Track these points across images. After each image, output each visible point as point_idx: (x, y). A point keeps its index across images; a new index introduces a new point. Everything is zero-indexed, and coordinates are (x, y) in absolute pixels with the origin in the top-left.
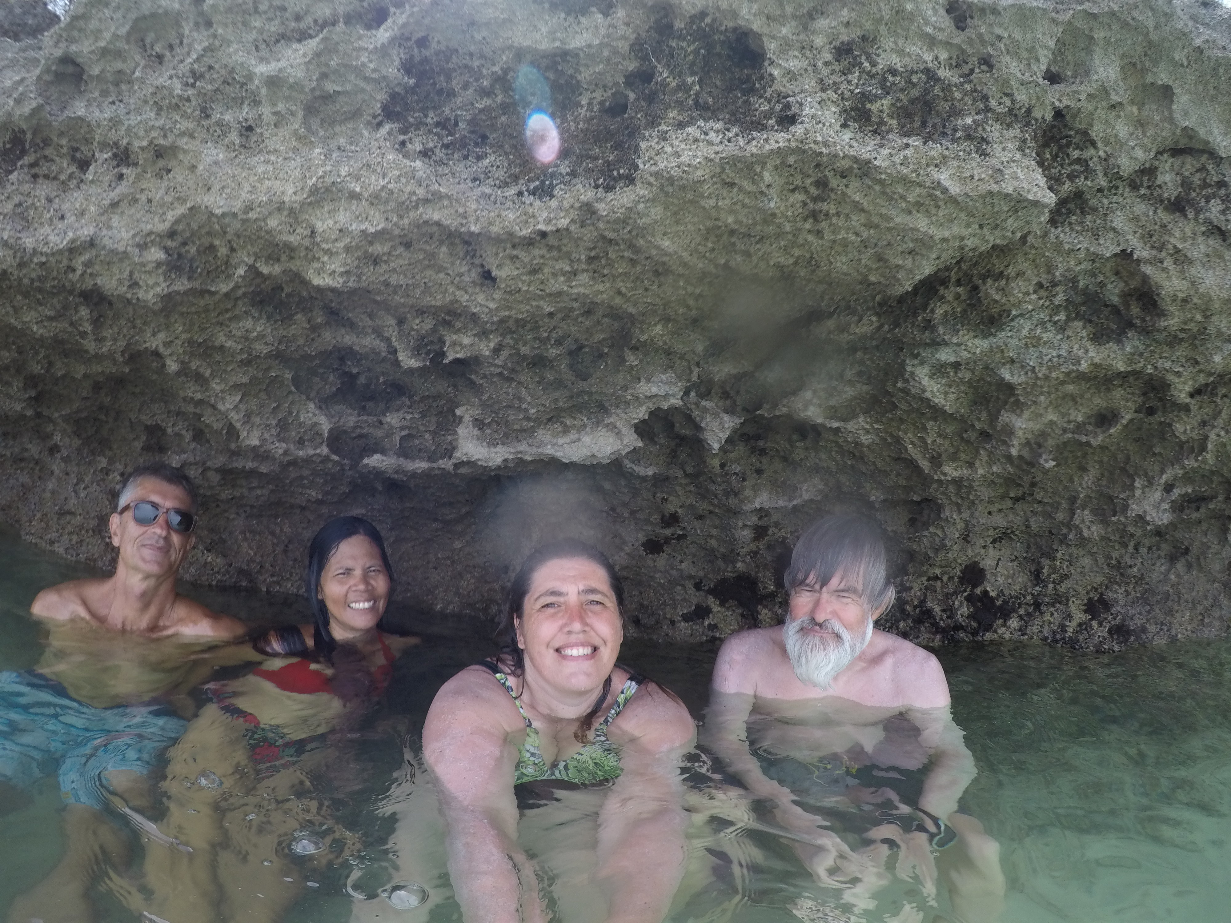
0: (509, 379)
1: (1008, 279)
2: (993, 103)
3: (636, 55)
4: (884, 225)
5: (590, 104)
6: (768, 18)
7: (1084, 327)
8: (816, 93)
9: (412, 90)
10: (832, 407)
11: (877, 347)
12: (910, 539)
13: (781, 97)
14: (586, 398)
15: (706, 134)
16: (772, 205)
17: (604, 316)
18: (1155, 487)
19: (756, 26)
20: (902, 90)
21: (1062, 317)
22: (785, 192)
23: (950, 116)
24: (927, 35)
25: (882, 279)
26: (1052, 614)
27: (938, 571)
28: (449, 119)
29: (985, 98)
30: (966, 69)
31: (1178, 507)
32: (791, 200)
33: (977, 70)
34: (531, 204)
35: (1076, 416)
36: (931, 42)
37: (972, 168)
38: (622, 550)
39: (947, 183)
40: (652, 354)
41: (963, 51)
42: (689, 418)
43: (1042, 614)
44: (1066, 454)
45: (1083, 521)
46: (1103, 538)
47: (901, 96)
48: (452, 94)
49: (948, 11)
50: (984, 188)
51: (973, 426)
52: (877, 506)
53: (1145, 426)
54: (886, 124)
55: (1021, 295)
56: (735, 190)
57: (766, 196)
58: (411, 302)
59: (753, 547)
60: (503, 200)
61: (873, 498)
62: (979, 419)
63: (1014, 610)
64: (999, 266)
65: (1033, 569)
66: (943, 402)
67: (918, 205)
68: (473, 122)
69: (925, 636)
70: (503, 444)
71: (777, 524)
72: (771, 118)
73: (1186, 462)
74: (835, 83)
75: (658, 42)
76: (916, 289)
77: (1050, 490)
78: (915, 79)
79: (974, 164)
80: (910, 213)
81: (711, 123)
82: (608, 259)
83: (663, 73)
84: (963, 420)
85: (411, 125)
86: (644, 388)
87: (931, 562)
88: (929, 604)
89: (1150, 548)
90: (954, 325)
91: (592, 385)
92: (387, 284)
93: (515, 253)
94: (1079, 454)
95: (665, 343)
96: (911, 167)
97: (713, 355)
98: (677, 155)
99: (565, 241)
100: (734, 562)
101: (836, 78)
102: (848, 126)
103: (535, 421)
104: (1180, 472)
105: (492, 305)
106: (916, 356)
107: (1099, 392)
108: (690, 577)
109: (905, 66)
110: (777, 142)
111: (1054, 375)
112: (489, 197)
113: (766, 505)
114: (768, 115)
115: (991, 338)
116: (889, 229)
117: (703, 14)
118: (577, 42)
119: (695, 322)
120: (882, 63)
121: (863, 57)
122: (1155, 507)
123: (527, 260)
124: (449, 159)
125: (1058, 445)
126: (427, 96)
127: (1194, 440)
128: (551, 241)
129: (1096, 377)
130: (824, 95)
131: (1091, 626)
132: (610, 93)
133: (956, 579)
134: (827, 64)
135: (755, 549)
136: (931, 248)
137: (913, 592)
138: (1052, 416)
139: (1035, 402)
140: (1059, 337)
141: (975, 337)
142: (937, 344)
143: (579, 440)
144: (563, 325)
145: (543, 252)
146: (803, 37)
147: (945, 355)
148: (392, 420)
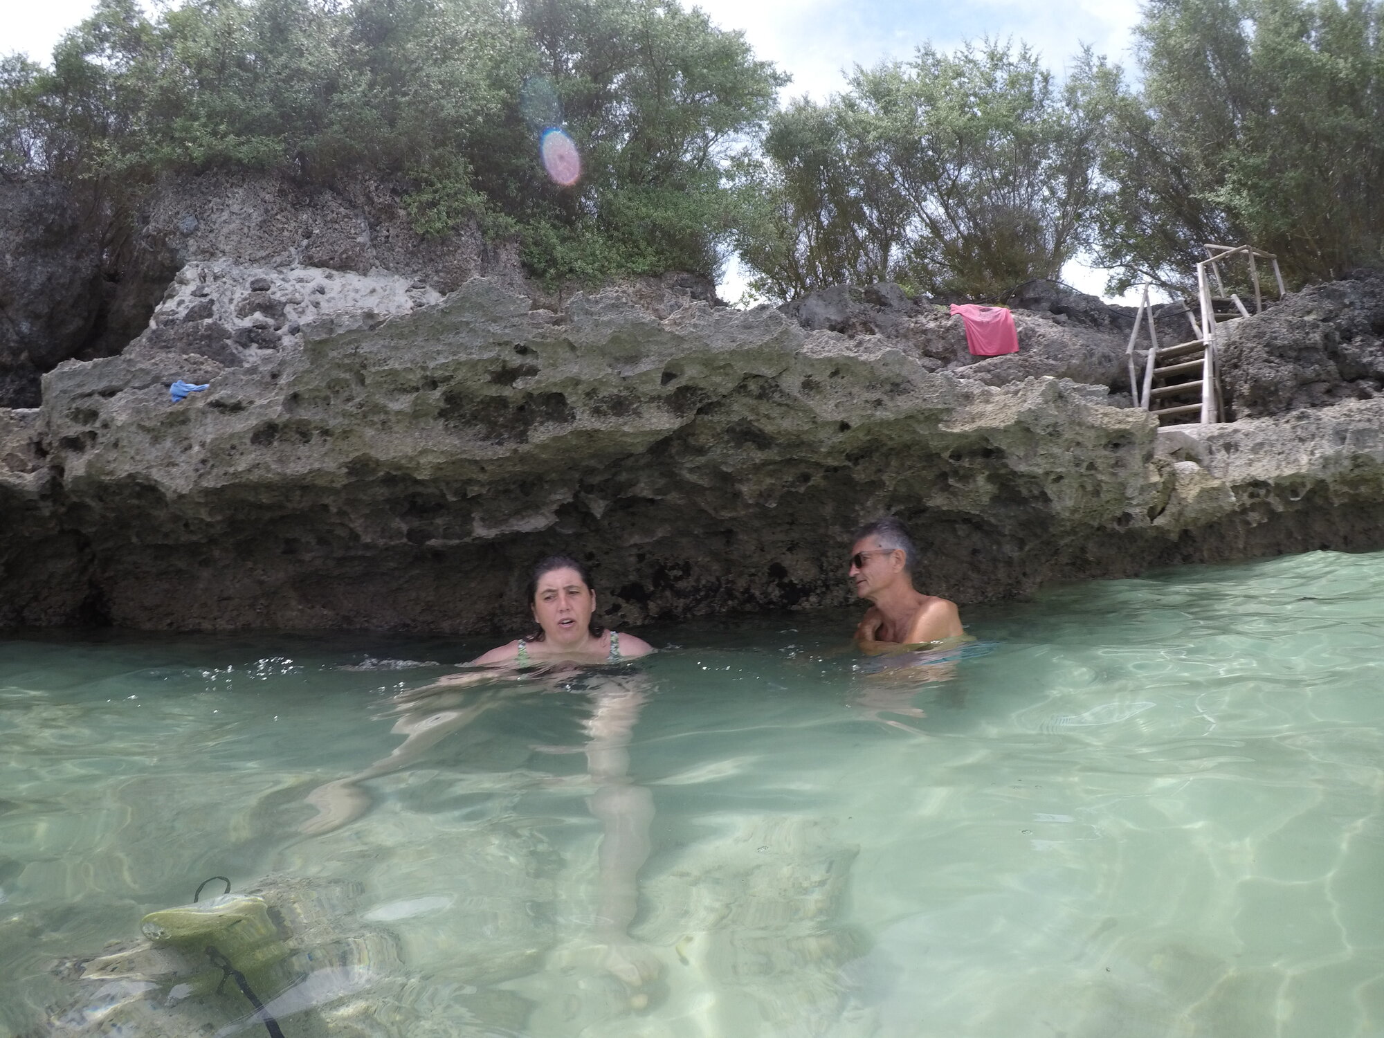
0: (496, 500)
1: (697, 436)
9: (449, 406)
13: (571, 410)
14: (530, 503)
19: (557, 391)
20: (610, 402)
21: (733, 444)
30: (630, 391)
33: (634, 391)
34: (496, 448)
40: (553, 483)
42: (580, 505)
54: (606, 414)
55: (707, 440)
58: (453, 479)
60: (486, 446)
71: (649, 552)
74: (587, 404)
76: (652, 448)
79: (638, 422)
81: (549, 423)
82: (525, 461)
84: (719, 490)
85: (449, 418)
86: (554, 497)
90: (684, 455)
91: (532, 498)
92: (443, 474)
93: (492, 463)
95: (559, 478)
98: (540, 435)
100: (628, 576)
102: (593, 417)
103: (508, 516)
105: (485, 477)
106: (677, 467)
107: (788, 467)
109: (609, 395)
110: (570, 427)
111: (747, 466)
112: (481, 445)
114: (567, 418)
115: (705, 456)
120: (601, 396)
121: (595, 395)
123: (497, 465)
124: (464, 430)
125: (781, 495)
126: (454, 407)
128: (505, 459)
130: (584, 408)
134: (584, 398)
135: (639, 567)
136: (640, 443)
140: (738, 451)
141: (697, 457)
146: (575, 391)
147: (689, 465)
148: (438, 521)
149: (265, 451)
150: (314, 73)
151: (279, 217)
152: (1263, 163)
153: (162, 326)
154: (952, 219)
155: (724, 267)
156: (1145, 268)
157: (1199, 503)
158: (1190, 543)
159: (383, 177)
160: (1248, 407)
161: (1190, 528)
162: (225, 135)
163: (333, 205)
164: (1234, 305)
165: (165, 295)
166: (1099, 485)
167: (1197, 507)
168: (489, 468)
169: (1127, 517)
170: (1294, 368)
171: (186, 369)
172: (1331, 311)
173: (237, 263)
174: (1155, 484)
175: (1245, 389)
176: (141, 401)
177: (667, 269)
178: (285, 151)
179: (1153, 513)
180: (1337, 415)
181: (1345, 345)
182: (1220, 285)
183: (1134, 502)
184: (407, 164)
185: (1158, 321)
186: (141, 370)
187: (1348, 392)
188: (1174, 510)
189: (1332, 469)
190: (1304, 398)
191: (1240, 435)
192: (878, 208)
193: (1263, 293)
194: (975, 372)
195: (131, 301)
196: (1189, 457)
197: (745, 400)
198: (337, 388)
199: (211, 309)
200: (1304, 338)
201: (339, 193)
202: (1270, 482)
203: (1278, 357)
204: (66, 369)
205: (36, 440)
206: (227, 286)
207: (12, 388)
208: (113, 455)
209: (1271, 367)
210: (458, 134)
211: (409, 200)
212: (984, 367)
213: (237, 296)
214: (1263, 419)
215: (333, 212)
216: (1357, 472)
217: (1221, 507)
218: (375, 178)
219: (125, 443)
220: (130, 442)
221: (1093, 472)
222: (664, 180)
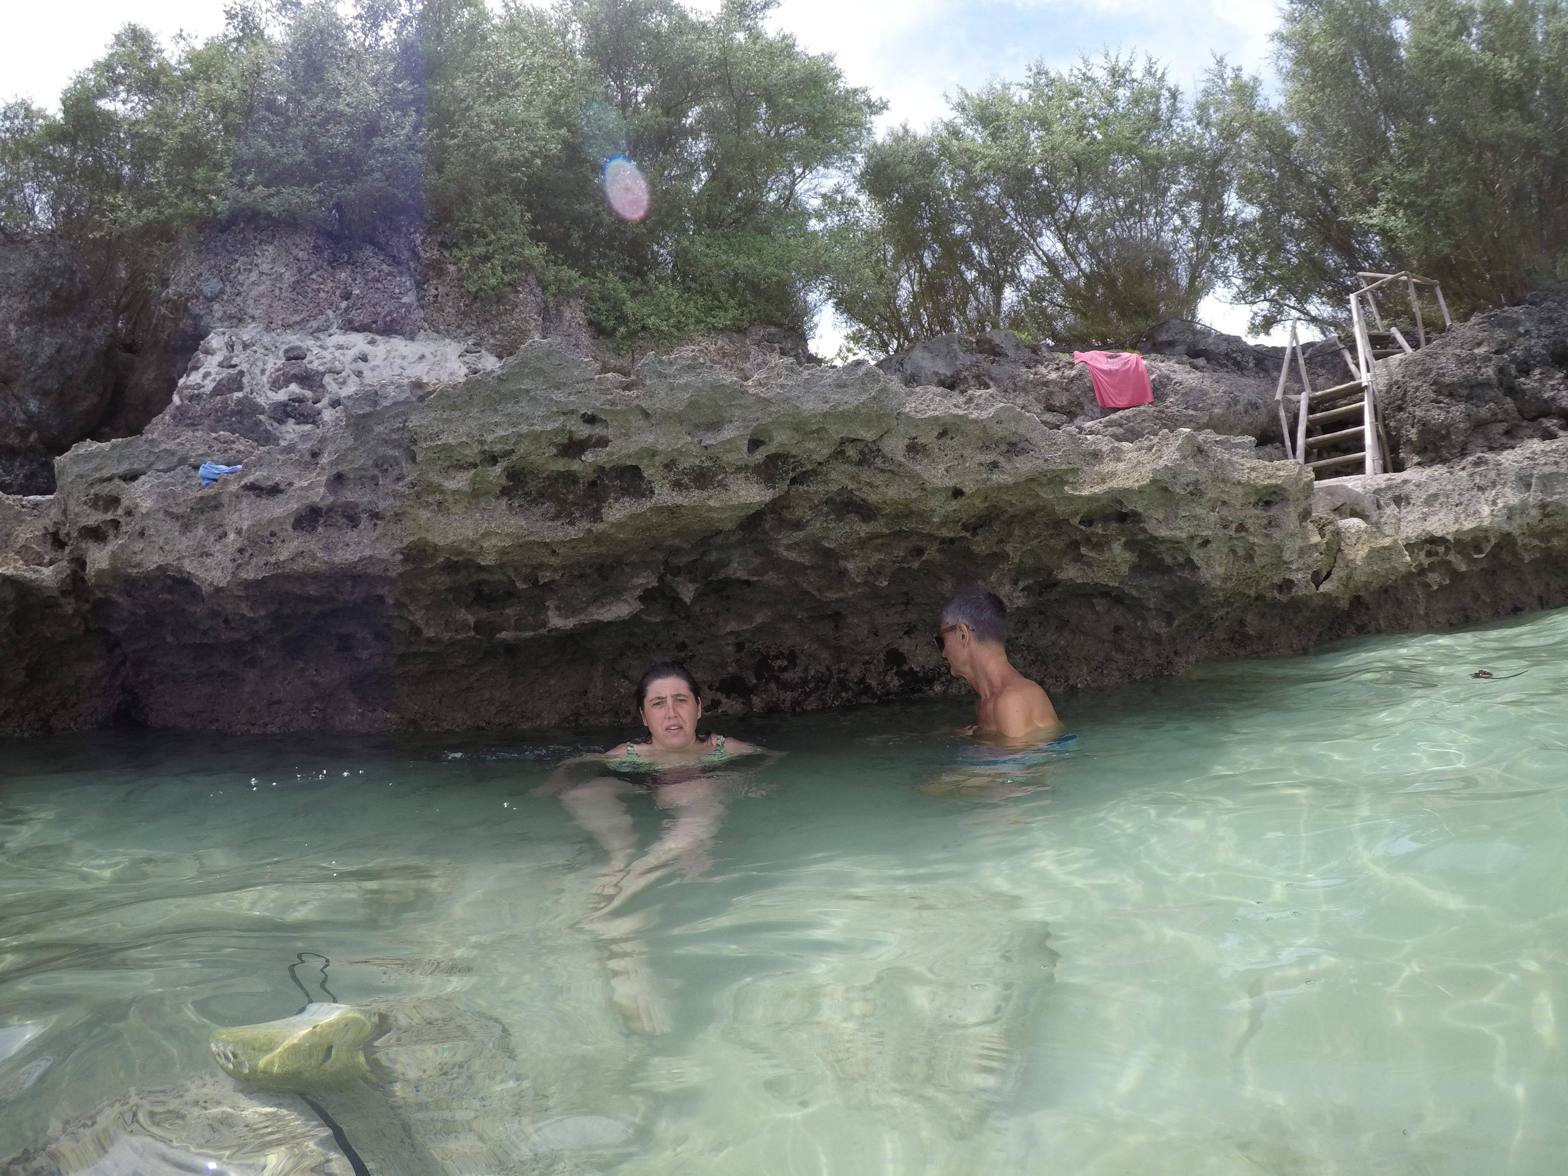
0: (571, 586)
1: (792, 509)
8: (660, 481)
9: (511, 483)
10: (750, 570)
11: (751, 544)
13: (649, 484)
14: (609, 589)
15: (625, 504)
17: (607, 556)
21: (834, 516)
34: (567, 528)
40: (634, 566)
42: (666, 589)
47: (691, 476)
51: (829, 570)
54: (688, 487)
55: (803, 513)
58: (520, 563)
60: (556, 527)
66: (803, 561)
70: (572, 617)
76: (742, 524)
79: (724, 495)
81: (625, 499)
82: (602, 542)
84: (822, 568)
85: (513, 496)
86: (636, 581)
90: (779, 530)
91: (611, 583)
92: (512, 560)
93: (564, 545)
95: (641, 560)
98: (614, 515)
100: (727, 668)
101: (666, 475)
102: (674, 491)
103: (586, 603)
105: (557, 561)
106: (773, 543)
109: (690, 466)
110: (649, 504)
111: (850, 541)
112: (550, 526)
115: (803, 531)
119: (652, 549)
120: (681, 467)
121: (674, 467)
123: (570, 547)
124: (531, 509)
125: (893, 571)
126: (517, 485)
130: (663, 481)
134: (662, 471)
136: (729, 519)
140: (839, 524)
141: (794, 532)
143: (610, 609)
146: (652, 462)
147: (785, 542)
148: (509, 611)
149: (309, 538)
150: (352, 116)
151: (314, 276)
152: (1421, 178)
153: (187, 402)
154: (1072, 256)
155: (816, 319)
156: (1292, 302)
157: (1369, 564)
158: (1363, 611)
159: (430, 229)
160: (1418, 454)
161: (1362, 593)
162: (253, 186)
163: (375, 261)
164: (1394, 340)
165: (189, 366)
166: (1252, 549)
167: (1367, 570)
168: (561, 551)
169: (1288, 585)
170: (1466, 408)
171: (216, 448)
172: (1504, 342)
173: (268, 329)
174: (1316, 545)
175: (1413, 434)
176: (167, 485)
177: (752, 323)
178: (321, 202)
179: (1318, 579)
180: (1519, 458)
181: (1522, 379)
182: (1378, 317)
183: (1294, 567)
184: (457, 214)
185: (1309, 361)
186: (166, 450)
187: (1529, 432)
188: (1342, 574)
189: (1518, 521)
190: (1480, 441)
191: (1410, 486)
192: (988, 246)
193: (1426, 324)
194: (1105, 427)
195: (151, 374)
196: (1354, 514)
197: (843, 467)
198: (385, 467)
199: (240, 381)
200: (1475, 374)
201: (381, 249)
202: (1449, 537)
203: (1447, 396)
204: (82, 451)
205: (51, 530)
206: (258, 355)
207: (21, 473)
208: (138, 545)
209: (1440, 408)
210: (514, 179)
211: (459, 254)
212: (1115, 421)
213: (270, 367)
214: (1435, 467)
215: (374, 269)
216: (1546, 522)
217: (1395, 568)
218: (421, 230)
219: (152, 531)
220: (158, 531)
221: (1244, 534)
222: (746, 224)
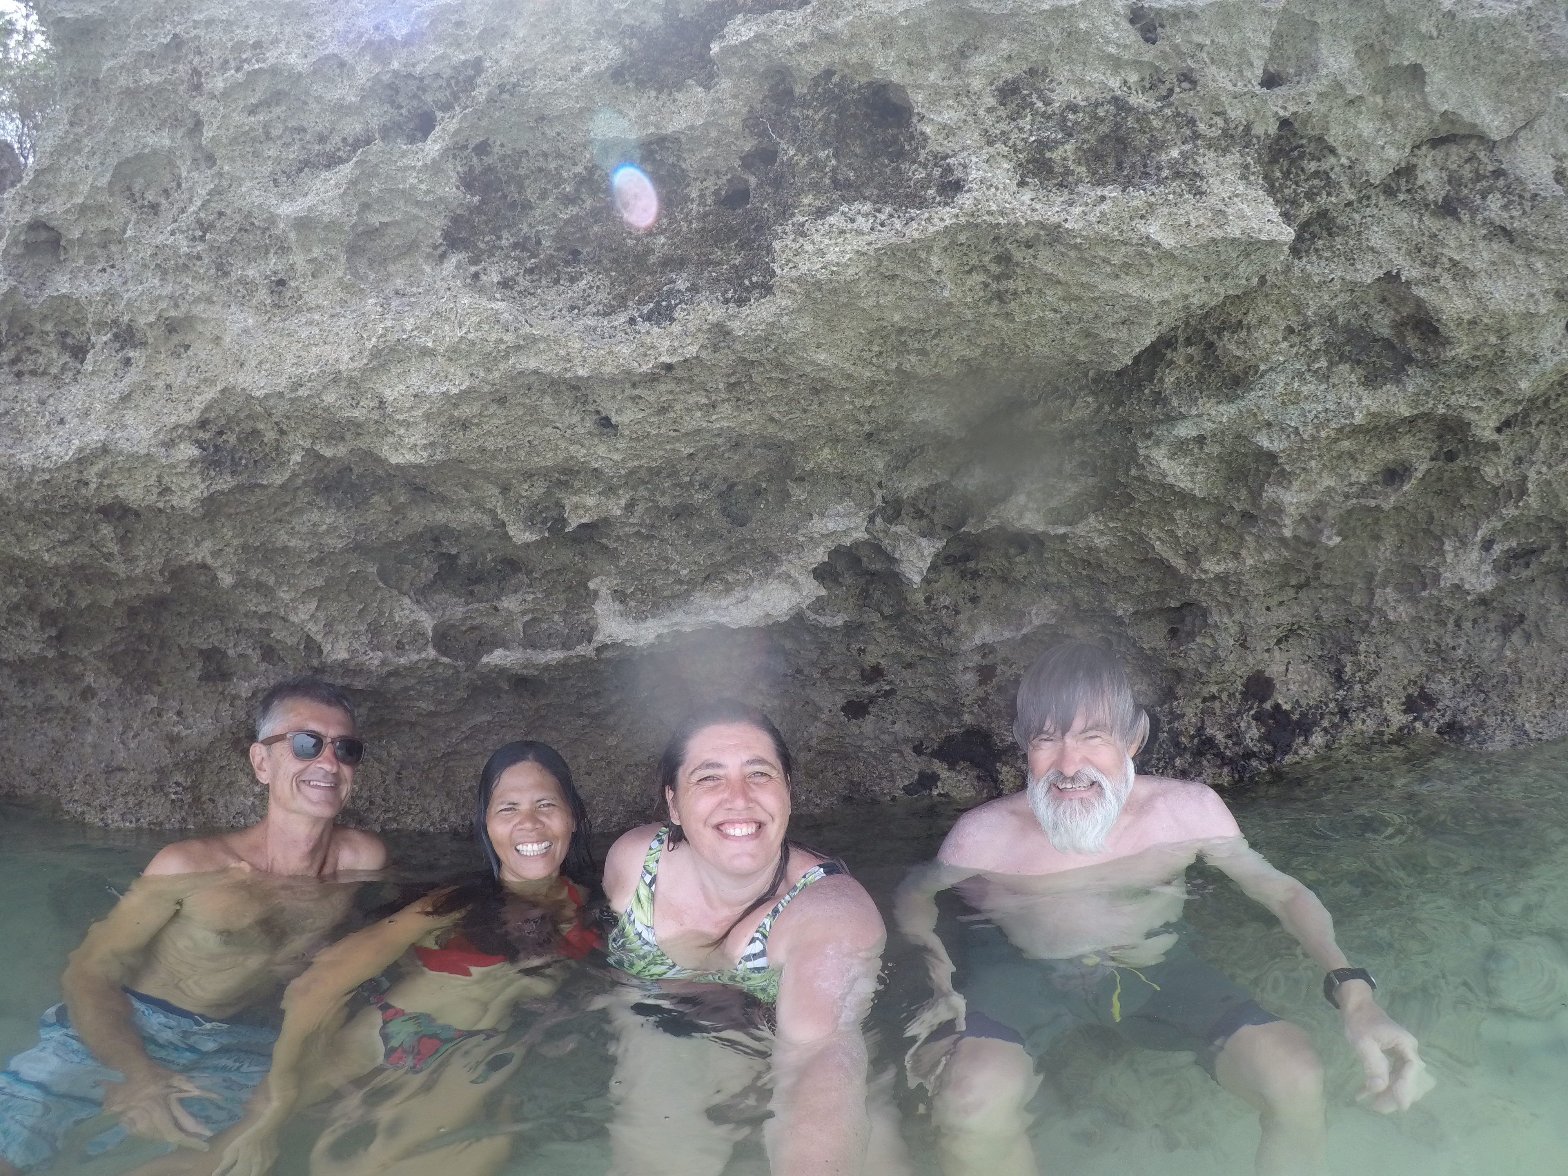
0: (650, 538)
1: (1249, 328)
2: (1202, 127)
3: (752, 132)
4: (1087, 295)
5: (702, 196)
6: (910, 64)
7: (1352, 371)
8: (981, 148)
9: (478, 210)
10: (1053, 509)
11: (1099, 432)
12: (1173, 655)
13: (939, 158)
14: (748, 546)
15: (853, 221)
16: (946, 294)
17: (756, 447)
18: (1470, 547)
19: (896, 77)
20: (1087, 129)
21: (1323, 363)
22: (960, 276)
23: (1150, 151)
24: (1110, 55)
25: (1094, 357)
26: (1364, 722)
27: (1214, 689)
28: (529, 238)
29: (1192, 122)
30: (1163, 90)
31: (1503, 566)
32: (969, 283)
33: (1177, 90)
34: (648, 333)
35: (1359, 476)
36: (1116, 64)
37: (1187, 213)
38: (816, 718)
39: (1157, 237)
40: (822, 482)
41: (1157, 69)
42: (878, 549)
43: (1350, 722)
44: (1352, 524)
45: (1387, 602)
46: (1413, 620)
47: (1086, 136)
48: (527, 206)
49: (1132, 21)
50: (1205, 235)
51: (1232, 508)
52: (1127, 621)
53: (1447, 475)
54: (1072, 173)
55: (1268, 346)
56: (898, 282)
57: (937, 284)
58: (514, 466)
59: (980, 692)
60: (612, 331)
61: (1120, 612)
62: (1238, 499)
63: (1315, 723)
64: (1236, 315)
65: (1332, 668)
66: (1190, 485)
67: (1126, 267)
68: (559, 237)
69: (1209, 771)
70: (653, 617)
71: (1005, 661)
72: (929, 188)
73: (1504, 511)
74: (1003, 133)
75: (777, 114)
76: (1137, 360)
77: (1339, 569)
78: (1101, 112)
79: (1189, 208)
80: (1117, 277)
81: (856, 206)
82: (752, 383)
83: (789, 151)
84: (1218, 502)
85: (483, 252)
86: (818, 526)
87: (1204, 679)
88: (1209, 731)
89: (1475, 621)
90: (1190, 393)
91: (753, 531)
92: (483, 450)
93: (636, 392)
94: (1369, 521)
95: (836, 467)
96: (1111, 223)
97: (897, 468)
98: (821, 253)
99: (696, 371)
100: (959, 714)
101: (1003, 126)
102: (1027, 184)
103: (688, 583)
104: (1499, 525)
105: (617, 457)
106: (1149, 436)
107: (1383, 443)
108: (907, 740)
109: (1087, 99)
110: (942, 220)
111: (1323, 434)
112: (595, 330)
113: (989, 640)
114: (925, 184)
115: (1239, 401)
116: (1094, 300)
117: (829, 73)
118: (676, 124)
119: (869, 435)
120: (1059, 100)
121: (1034, 96)
122: (1473, 571)
123: (652, 399)
124: (536, 287)
125: (1341, 516)
126: (497, 214)
127: (1509, 483)
128: (679, 373)
129: (1375, 428)
130: (991, 150)
131: (1414, 729)
132: (725, 179)
133: (1238, 695)
134: (990, 110)
135: (982, 695)
136: (1149, 314)
137: (1186, 719)
138: (1328, 481)
139: (1304, 469)
140: (1323, 387)
141: (1219, 403)
142: (1172, 419)
143: (747, 598)
144: (707, 464)
145: (671, 386)
146: (956, 81)
147: (1184, 430)
148: (510, 603)
